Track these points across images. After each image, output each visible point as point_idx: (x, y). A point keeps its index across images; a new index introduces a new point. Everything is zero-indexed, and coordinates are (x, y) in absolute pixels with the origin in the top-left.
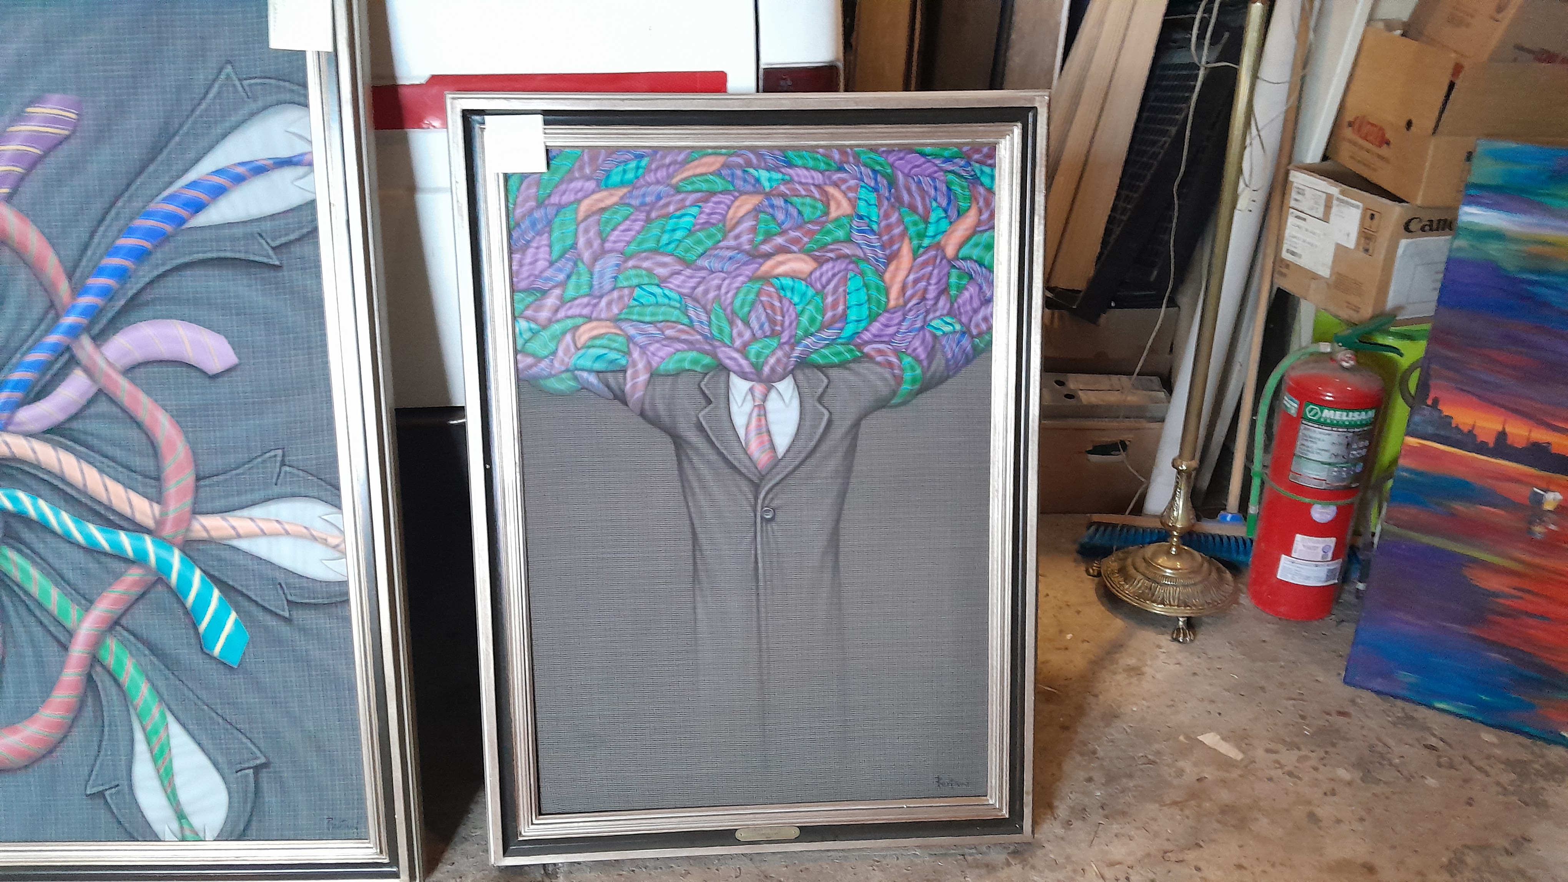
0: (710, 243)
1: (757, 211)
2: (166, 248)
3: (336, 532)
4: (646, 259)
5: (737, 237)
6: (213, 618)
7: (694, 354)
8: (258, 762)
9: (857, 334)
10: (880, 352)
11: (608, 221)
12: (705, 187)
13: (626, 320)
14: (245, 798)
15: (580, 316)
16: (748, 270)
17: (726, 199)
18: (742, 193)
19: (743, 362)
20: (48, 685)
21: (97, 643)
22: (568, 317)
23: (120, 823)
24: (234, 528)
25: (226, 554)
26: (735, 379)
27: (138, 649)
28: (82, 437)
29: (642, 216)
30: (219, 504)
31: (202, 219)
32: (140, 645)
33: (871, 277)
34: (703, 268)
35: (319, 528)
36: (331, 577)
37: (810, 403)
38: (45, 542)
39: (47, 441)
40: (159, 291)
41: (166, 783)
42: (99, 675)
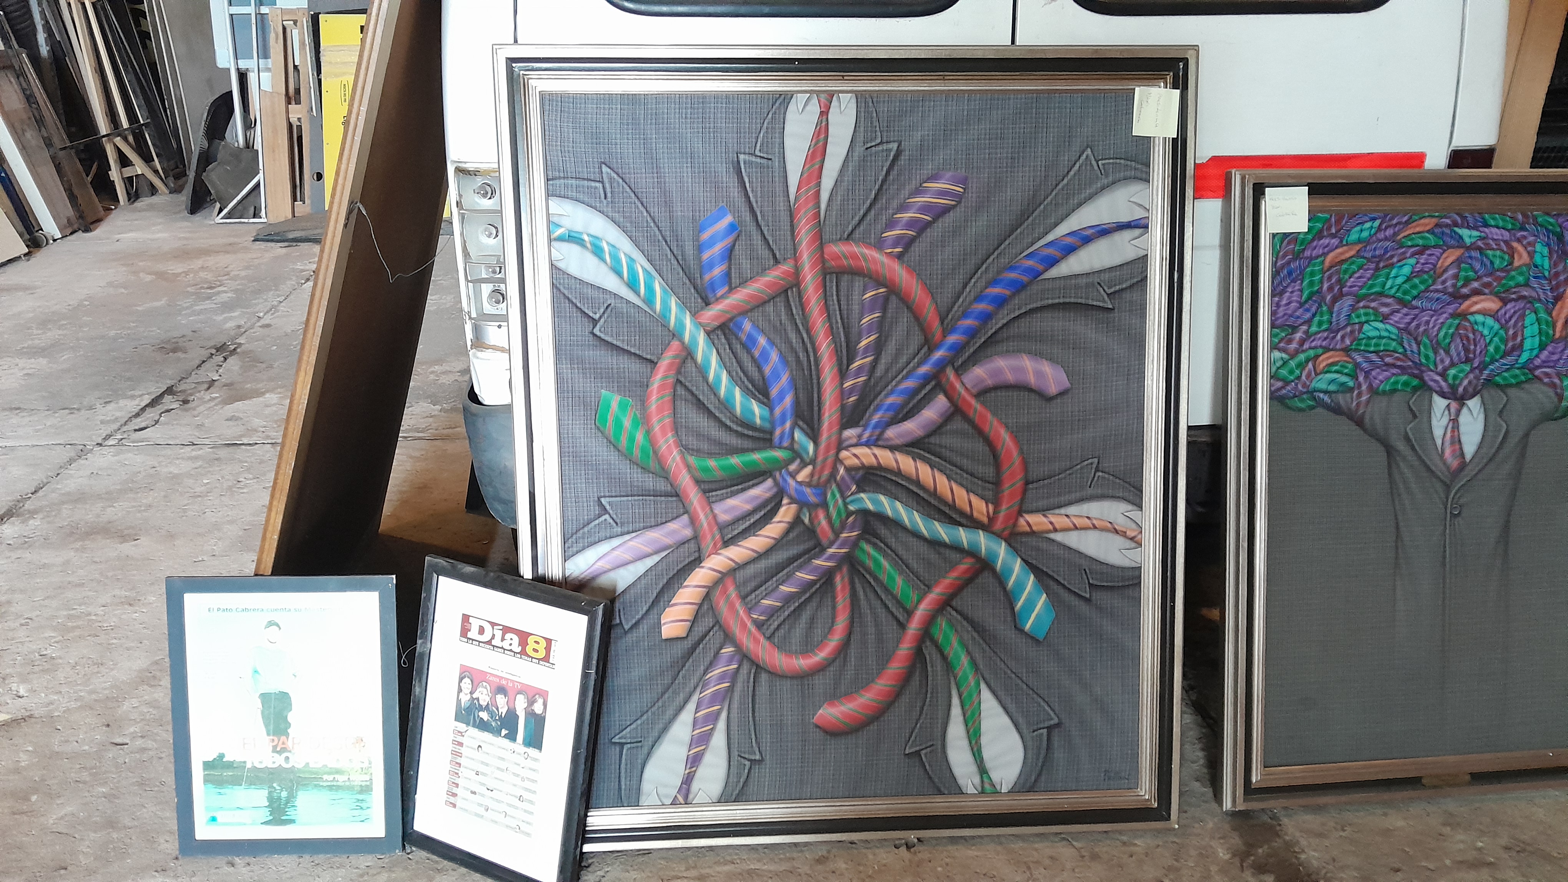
0: (1422, 287)
1: (1458, 261)
2: (1023, 295)
3: (1134, 526)
4: (1373, 300)
5: (1444, 282)
6: (1027, 600)
7: (1405, 378)
8: (1052, 722)
9: (1530, 360)
10: (1547, 375)
11: (1346, 271)
12: (1421, 242)
13: (1356, 350)
14: (1038, 754)
15: (1321, 346)
16: (1450, 309)
17: (1437, 252)
18: (1449, 247)
19: (1443, 384)
20: (885, 659)
21: (929, 622)
22: (1310, 348)
23: (930, 778)
24: (1051, 523)
25: (1044, 545)
26: (1436, 398)
27: (963, 626)
28: (938, 449)
29: (1373, 266)
30: (1041, 504)
31: (1054, 272)
32: (965, 623)
33: (1543, 315)
34: (1417, 308)
35: (1121, 522)
36: (1126, 563)
37: (1493, 417)
38: (897, 538)
39: (908, 453)
40: (1014, 330)
41: (973, 742)
42: (929, 651)
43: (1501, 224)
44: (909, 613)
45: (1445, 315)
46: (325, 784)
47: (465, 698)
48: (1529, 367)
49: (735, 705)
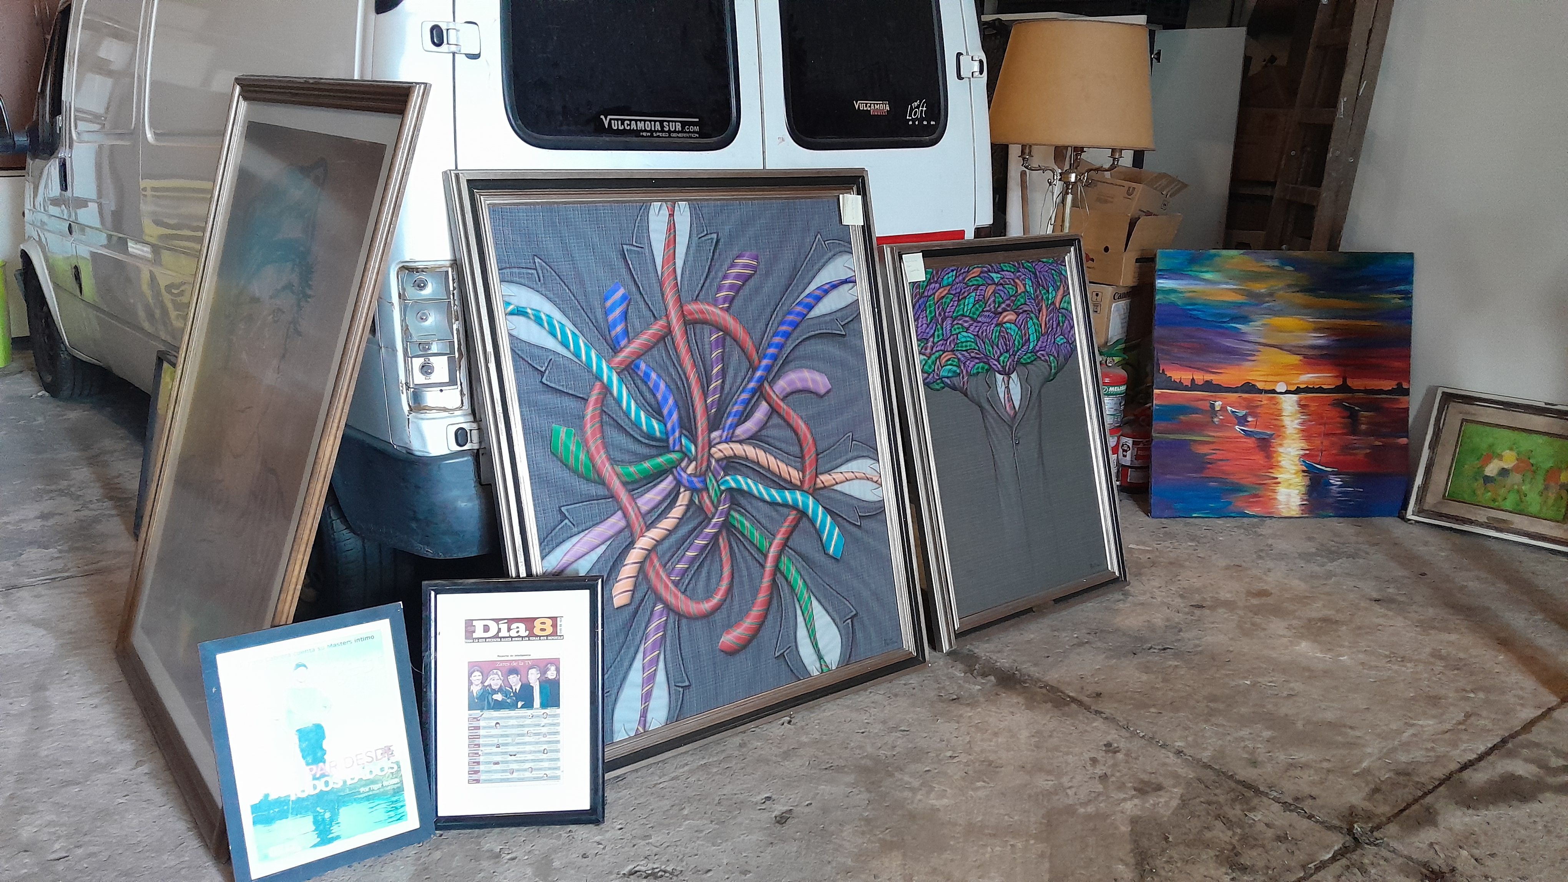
0: (981, 310)
1: (994, 292)
2: (798, 330)
3: (876, 474)
4: (960, 320)
5: (990, 305)
6: (828, 532)
7: (981, 365)
8: (853, 614)
9: (1034, 347)
10: (1043, 355)
11: (945, 302)
12: (975, 283)
13: (957, 350)
14: (848, 638)
15: (941, 350)
16: (994, 321)
17: (984, 288)
18: (989, 285)
19: (999, 366)
20: (756, 591)
21: (778, 559)
22: (936, 351)
23: (791, 670)
24: (834, 479)
25: (832, 495)
26: (997, 375)
27: (796, 558)
28: (766, 439)
29: (957, 299)
30: (828, 466)
31: (813, 314)
32: (797, 556)
33: (1035, 320)
34: (980, 322)
35: (870, 473)
36: (876, 499)
37: (1024, 382)
38: (751, 504)
39: (750, 444)
40: (796, 353)
41: (812, 638)
42: (780, 580)
43: (1009, 269)
44: (765, 556)
45: (993, 325)
46: (362, 796)
47: (476, 689)
48: (1034, 352)
49: (668, 648)
